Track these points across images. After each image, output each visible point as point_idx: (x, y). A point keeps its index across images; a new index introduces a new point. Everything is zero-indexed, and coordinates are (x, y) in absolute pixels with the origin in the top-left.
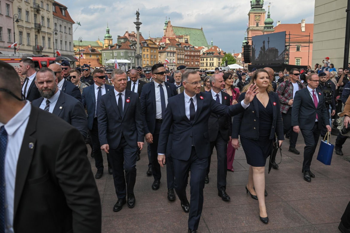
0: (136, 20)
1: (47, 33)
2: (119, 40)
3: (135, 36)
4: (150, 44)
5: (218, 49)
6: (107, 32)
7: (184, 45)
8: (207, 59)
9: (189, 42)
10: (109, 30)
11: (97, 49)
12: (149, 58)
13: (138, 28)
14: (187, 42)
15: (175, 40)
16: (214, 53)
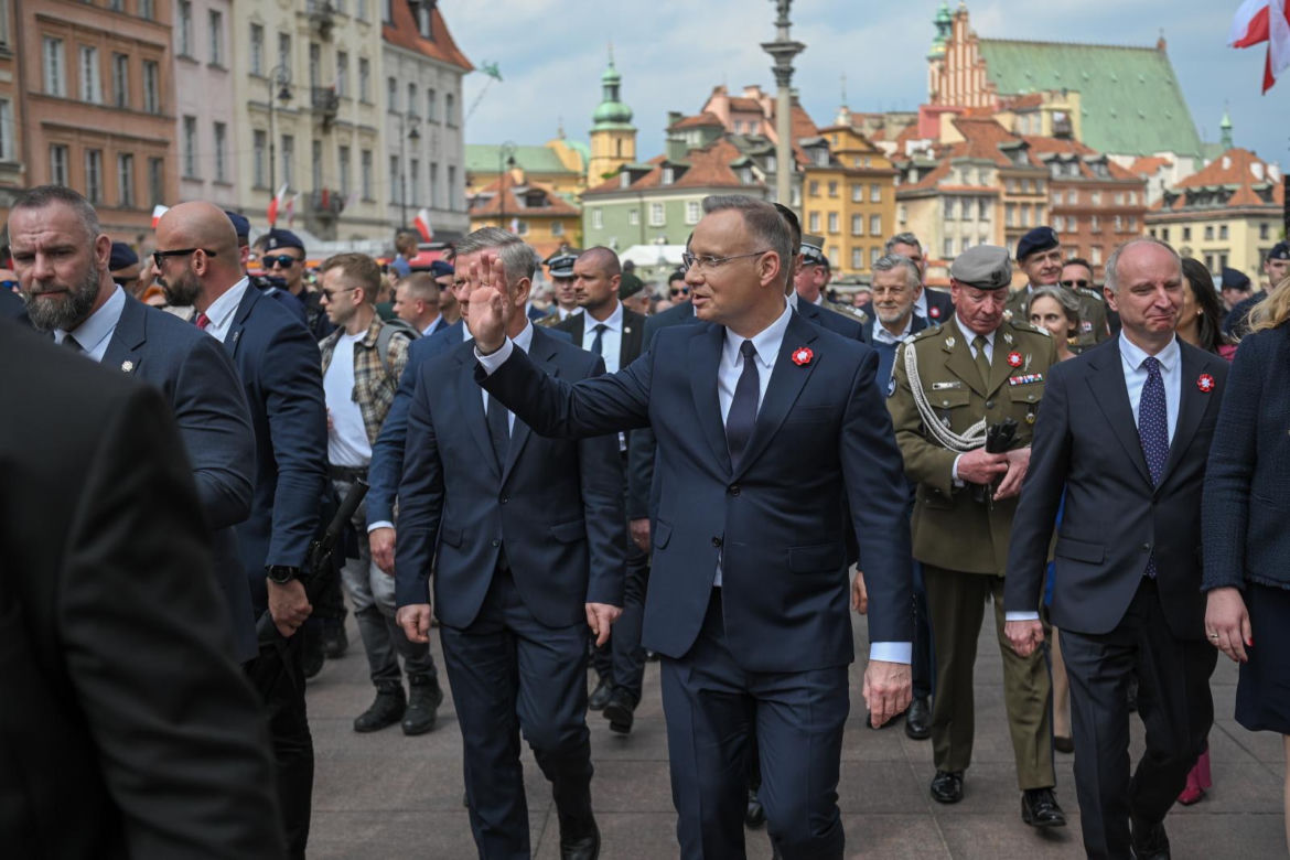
0: (774, 29)
1: (361, 128)
2: (675, 137)
3: (761, 112)
4: (848, 153)
5: (1256, 169)
6: (609, 92)
7: (1045, 150)
8: (1187, 234)
9: (1078, 134)
10: (616, 79)
11: (555, 188)
12: (843, 231)
13: (784, 75)
14: (1063, 133)
15: (995, 123)
16: (1232, 192)
